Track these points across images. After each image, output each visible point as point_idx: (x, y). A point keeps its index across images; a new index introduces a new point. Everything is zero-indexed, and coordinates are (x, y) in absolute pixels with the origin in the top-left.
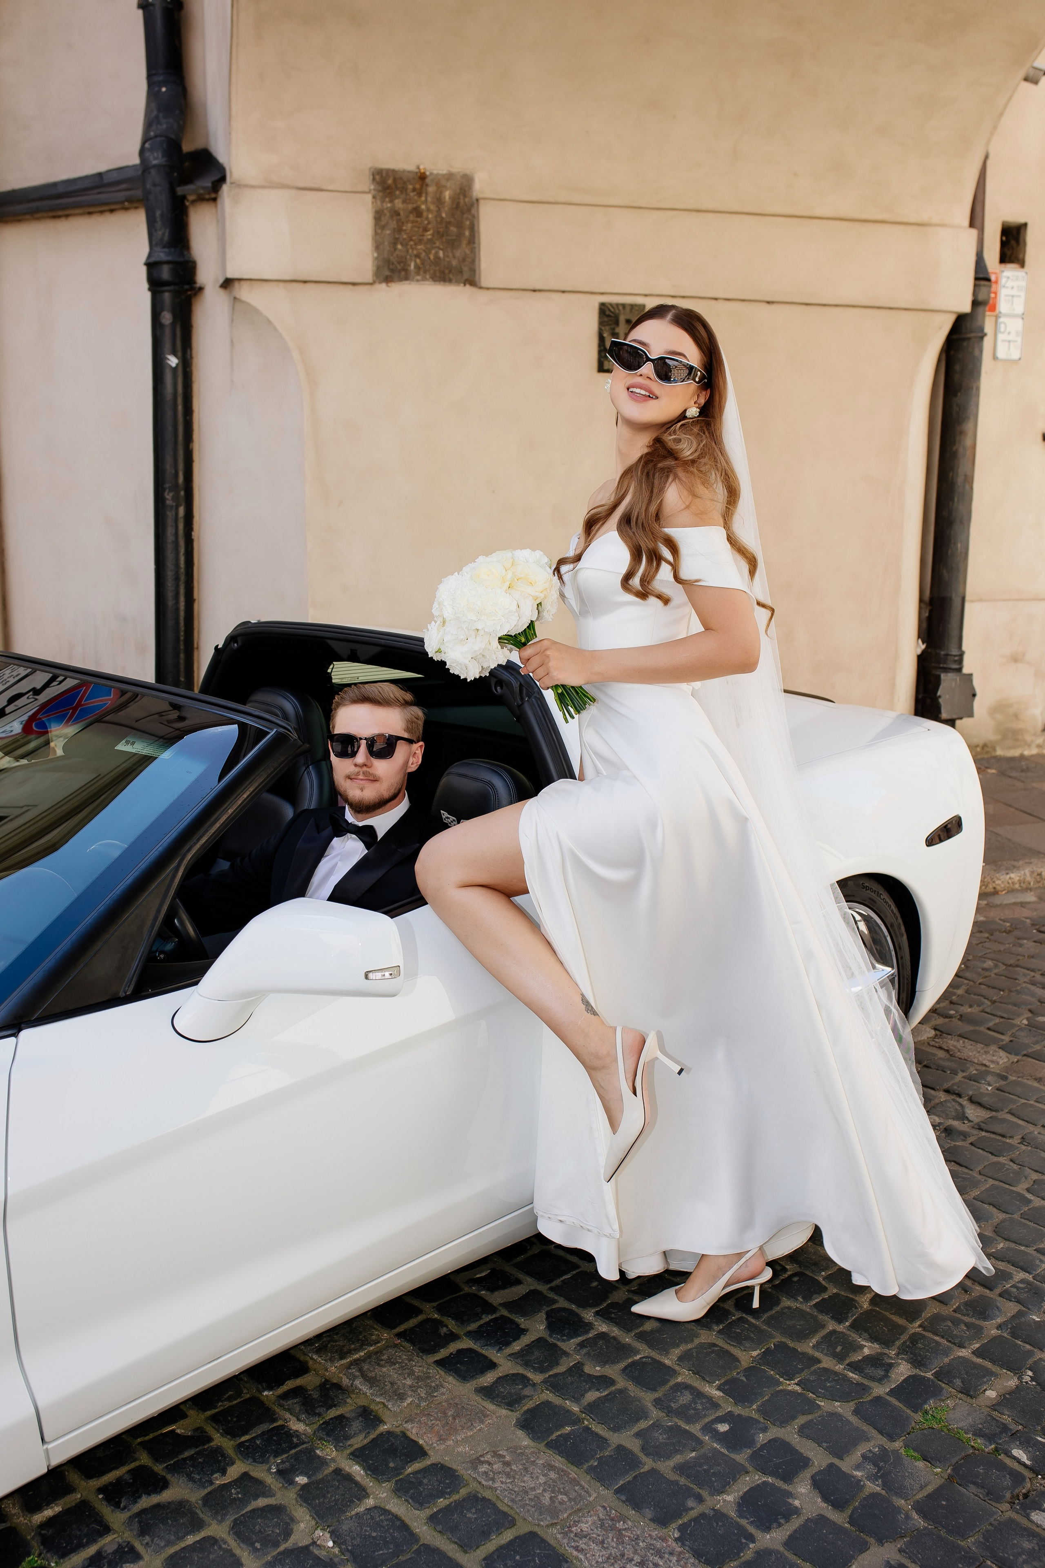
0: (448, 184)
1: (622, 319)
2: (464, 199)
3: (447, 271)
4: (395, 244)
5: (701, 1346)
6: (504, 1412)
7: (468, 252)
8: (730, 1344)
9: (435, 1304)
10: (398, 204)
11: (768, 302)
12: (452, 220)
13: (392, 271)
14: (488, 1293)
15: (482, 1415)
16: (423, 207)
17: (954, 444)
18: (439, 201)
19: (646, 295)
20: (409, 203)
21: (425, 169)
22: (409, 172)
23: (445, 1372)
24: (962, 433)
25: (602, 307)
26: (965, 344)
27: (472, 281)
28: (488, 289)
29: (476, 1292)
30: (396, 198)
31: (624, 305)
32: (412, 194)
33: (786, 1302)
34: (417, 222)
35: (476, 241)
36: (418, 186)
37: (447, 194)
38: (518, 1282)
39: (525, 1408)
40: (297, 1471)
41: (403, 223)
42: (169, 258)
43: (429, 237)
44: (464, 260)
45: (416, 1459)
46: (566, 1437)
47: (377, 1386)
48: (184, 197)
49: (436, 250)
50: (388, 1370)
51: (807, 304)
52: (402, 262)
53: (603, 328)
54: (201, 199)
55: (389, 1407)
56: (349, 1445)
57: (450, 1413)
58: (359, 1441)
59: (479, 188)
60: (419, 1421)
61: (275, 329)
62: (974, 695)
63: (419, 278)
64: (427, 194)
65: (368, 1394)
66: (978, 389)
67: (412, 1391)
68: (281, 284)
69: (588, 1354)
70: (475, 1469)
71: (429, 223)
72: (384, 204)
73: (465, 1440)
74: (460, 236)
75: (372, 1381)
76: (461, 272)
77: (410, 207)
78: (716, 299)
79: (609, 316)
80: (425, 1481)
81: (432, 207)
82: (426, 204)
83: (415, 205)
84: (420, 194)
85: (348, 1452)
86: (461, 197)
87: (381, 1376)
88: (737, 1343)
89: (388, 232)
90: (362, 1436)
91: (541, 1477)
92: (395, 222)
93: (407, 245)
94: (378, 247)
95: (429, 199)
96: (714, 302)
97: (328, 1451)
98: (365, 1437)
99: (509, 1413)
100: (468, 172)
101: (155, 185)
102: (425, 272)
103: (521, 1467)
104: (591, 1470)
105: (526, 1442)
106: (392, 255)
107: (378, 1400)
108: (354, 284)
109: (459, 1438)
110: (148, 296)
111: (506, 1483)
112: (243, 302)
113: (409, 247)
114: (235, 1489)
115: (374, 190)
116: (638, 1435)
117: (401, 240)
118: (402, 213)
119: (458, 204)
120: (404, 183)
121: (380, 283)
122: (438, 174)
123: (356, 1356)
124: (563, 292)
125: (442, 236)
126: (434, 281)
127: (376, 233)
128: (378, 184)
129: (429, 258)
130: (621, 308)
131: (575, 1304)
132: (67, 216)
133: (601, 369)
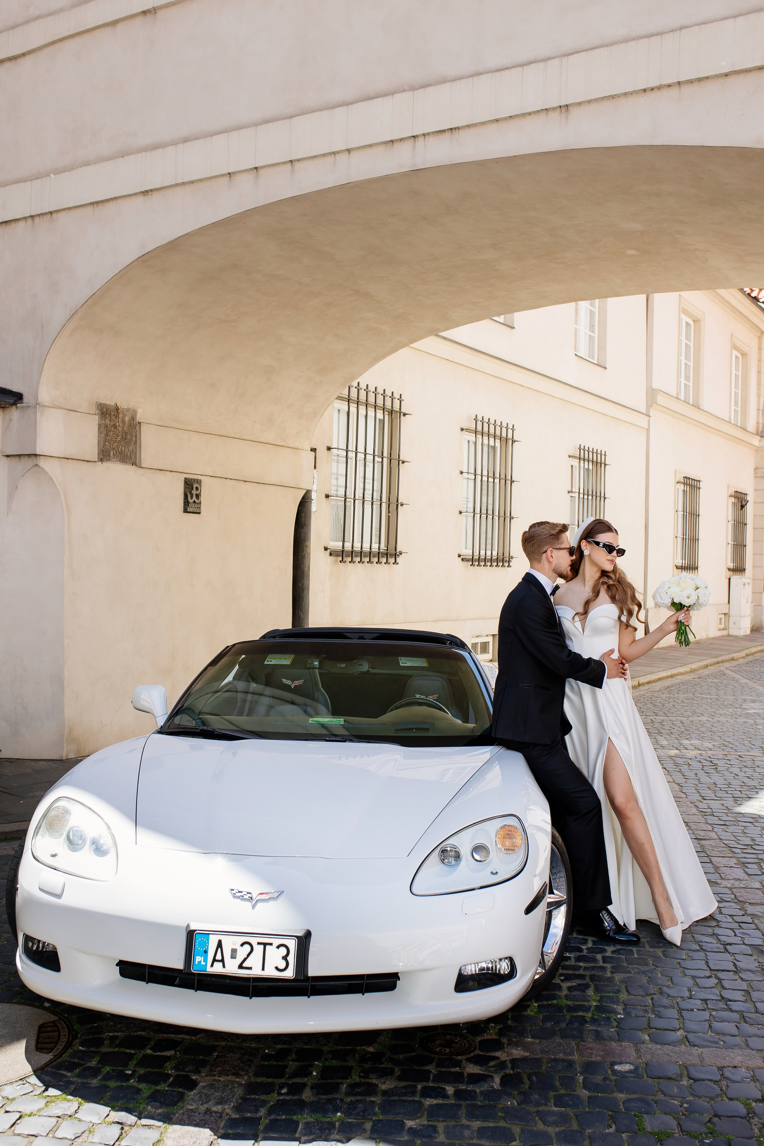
0: (127, 414)
1: (195, 486)
3: (125, 458)
4: (105, 442)
7: (135, 448)
10: (108, 422)
11: (245, 481)
12: (128, 432)
13: (103, 455)
18: (123, 421)
19: (202, 475)
21: (118, 405)
22: (112, 406)
25: (186, 480)
26: (306, 504)
27: (134, 464)
28: (142, 468)
30: (107, 419)
31: (194, 480)
32: (113, 417)
34: (114, 431)
35: (140, 442)
36: (115, 413)
37: (127, 418)
41: (109, 431)
43: (119, 440)
44: (132, 452)
49: (122, 446)
51: (260, 483)
52: (108, 452)
53: (186, 490)
59: (139, 418)
61: (53, 483)
63: (114, 460)
64: (119, 417)
66: (310, 525)
68: (58, 459)
71: (119, 432)
72: (102, 421)
74: (131, 440)
76: (132, 458)
77: (112, 423)
79: (189, 485)
82: (118, 423)
83: (114, 423)
84: (116, 417)
86: (133, 421)
89: (103, 436)
92: (106, 431)
94: (99, 443)
95: (120, 420)
100: (135, 408)
102: (116, 457)
106: (104, 447)
108: (88, 461)
112: (39, 466)
113: (111, 444)
115: (98, 413)
117: (108, 440)
118: (109, 426)
119: (131, 423)
120: (110, 411)
121: (100, 462)
122: (123, 408)
124: (171, 471)
125: (124, 439)
126: (119, 462)
127: (99, 436)
128: (100, 410)
129: (119, 451)
133: (185, 511)
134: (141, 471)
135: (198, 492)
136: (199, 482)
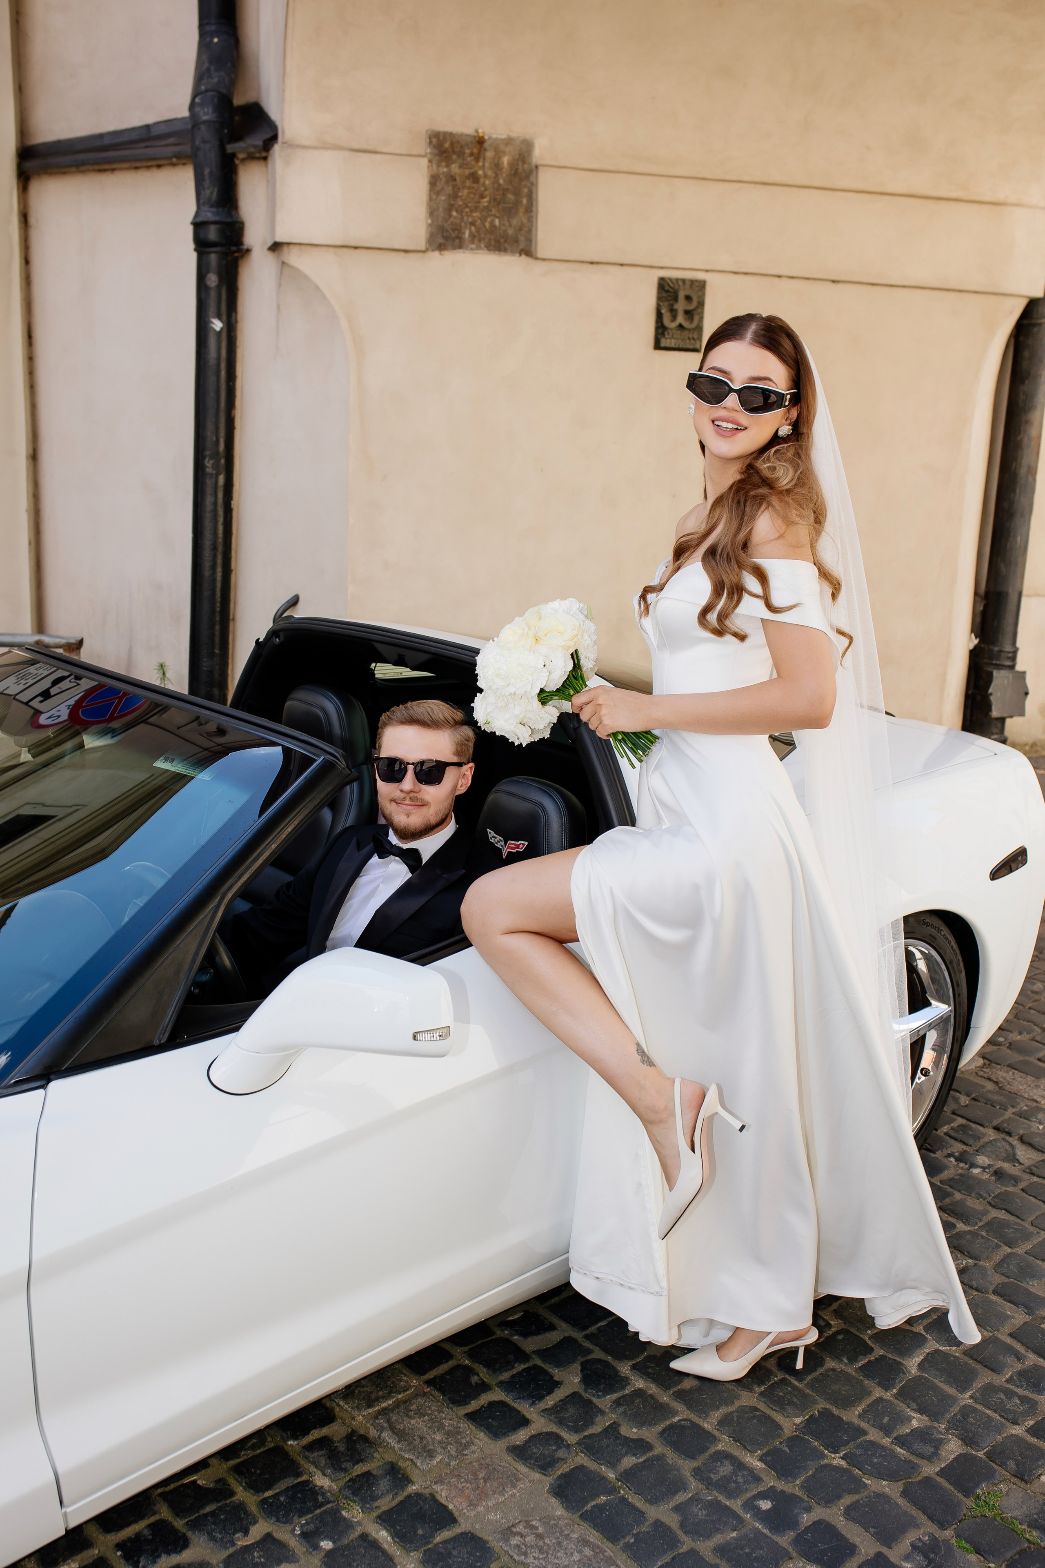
0: (507, 150)
1: (681, 295)
2: (523, 166)
3: (502, 240)
4: (450, 211)
5: (742, 1409)
6: (537, 1476)
7: (525, 221)
8: (772, 1408)
9: (466, 1349)
10: (455, 168)
11: (834, 281)
12: (510, 187)
13: (446, 238)
14: (521, 1339)
15: (515, 1479)
16: (480, 172)
17: (1019, 433)
18: (497, 166)
19: (707, 271)
20: (466, 168)
21: (484, 133)
22: (467, 135)
23: (476, 1427)
24: (1027, 422)
25: (662, 282)
26: (1036, 330)
27: (528, 251)
28: (544, 260)
29: (508, 1337)
30: (453, 163)
31: (684, 281)
32: (469, 159)
33: (830, 1364)
34: (473, 188)
35: (534, 209)
36: (475, 151)
37: (506, 160)
38: (552, 1327)
39: (559, 1472)
40: (322, 1534)
41: (459, 189)
42: (217, 218)
43: (486, 204)
44: (520, 229)
45: (445, 1527)
46: (600, 1508)
47: (406, 1440)
48: (234, 155)
49: (492, 217)
50: (417, 1422)
51: (873, 284)
52: (457, 229)
53: (661, 304)
54: (251, 157)
55: (418, 1464)
56: (376, 1507)
57: (481, 1475)
58: (386, 1503)
59: (538, 154)
60: (449, 1482)
61: (324, 296)
62: (1027, 694)
63: (473, 246)
64: (484, 159)
65: (396, 1449)
67: (442, 1447)
68: (331, 250)
69: (625, 1413)
70: (507, 1541)
71: (486, 190)
72: (440, 169)
73: (497, 1506)
74: (517, 203)
75: (401, 1435)
76: (517, 241)
77: (467, 172)
78: (779, 277)
79: (668, 291)
80: (455, 1553)
81: (490, 173)
82: (483, 170)
83: (472, 171)
84: (477, 160)
85: (375, 1514)
86: (520, 163)
87: (409, 1429)
88: (780, 1408)
89: (443, 198)
90: (389, 1497)
91: (576, 1553)
92: (450, 188)
93: (462, 212)
94: (432, 213)
95: (487, 165)
96: (777, 279)
97: (353, 1513)
98: (393, 1499)
99: (543, 1477)
100: (528, 137)
101: (204, 142)
102: (480, 241)
103: (554, 1541)
104: (627, 1547)
105: (560, 1512)
106: (446, 222)
107: (406, 1456)
108: (406, 251)
109: (490, 1504)
110: (194, 256)
111: (539, 1559)
112: (292, 267)
113: (464, 214)
114: (258, 1552)
115: (431, 153)
116: (677, 1509)
117: (456, 206)
118: (458, 178)
119: (517, 170)
120: (462, 147)
121: (433, 251)
122: (497, 139)
123: (384, 1405)
124: (622, 265)
125: (499, 203)
126: (489, 250)
127: (431, 199)
128: (434, 147)
129: (485, 226)
130: (680, 283)
131: (611, 1356)
132: (113, 170)
133: (658, 346)
134: (537, 267)
135: (691, 307)
136: (700, 286)
